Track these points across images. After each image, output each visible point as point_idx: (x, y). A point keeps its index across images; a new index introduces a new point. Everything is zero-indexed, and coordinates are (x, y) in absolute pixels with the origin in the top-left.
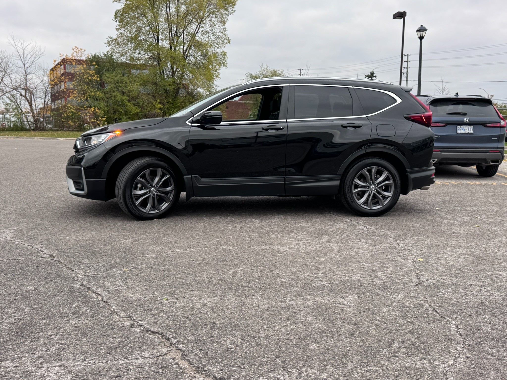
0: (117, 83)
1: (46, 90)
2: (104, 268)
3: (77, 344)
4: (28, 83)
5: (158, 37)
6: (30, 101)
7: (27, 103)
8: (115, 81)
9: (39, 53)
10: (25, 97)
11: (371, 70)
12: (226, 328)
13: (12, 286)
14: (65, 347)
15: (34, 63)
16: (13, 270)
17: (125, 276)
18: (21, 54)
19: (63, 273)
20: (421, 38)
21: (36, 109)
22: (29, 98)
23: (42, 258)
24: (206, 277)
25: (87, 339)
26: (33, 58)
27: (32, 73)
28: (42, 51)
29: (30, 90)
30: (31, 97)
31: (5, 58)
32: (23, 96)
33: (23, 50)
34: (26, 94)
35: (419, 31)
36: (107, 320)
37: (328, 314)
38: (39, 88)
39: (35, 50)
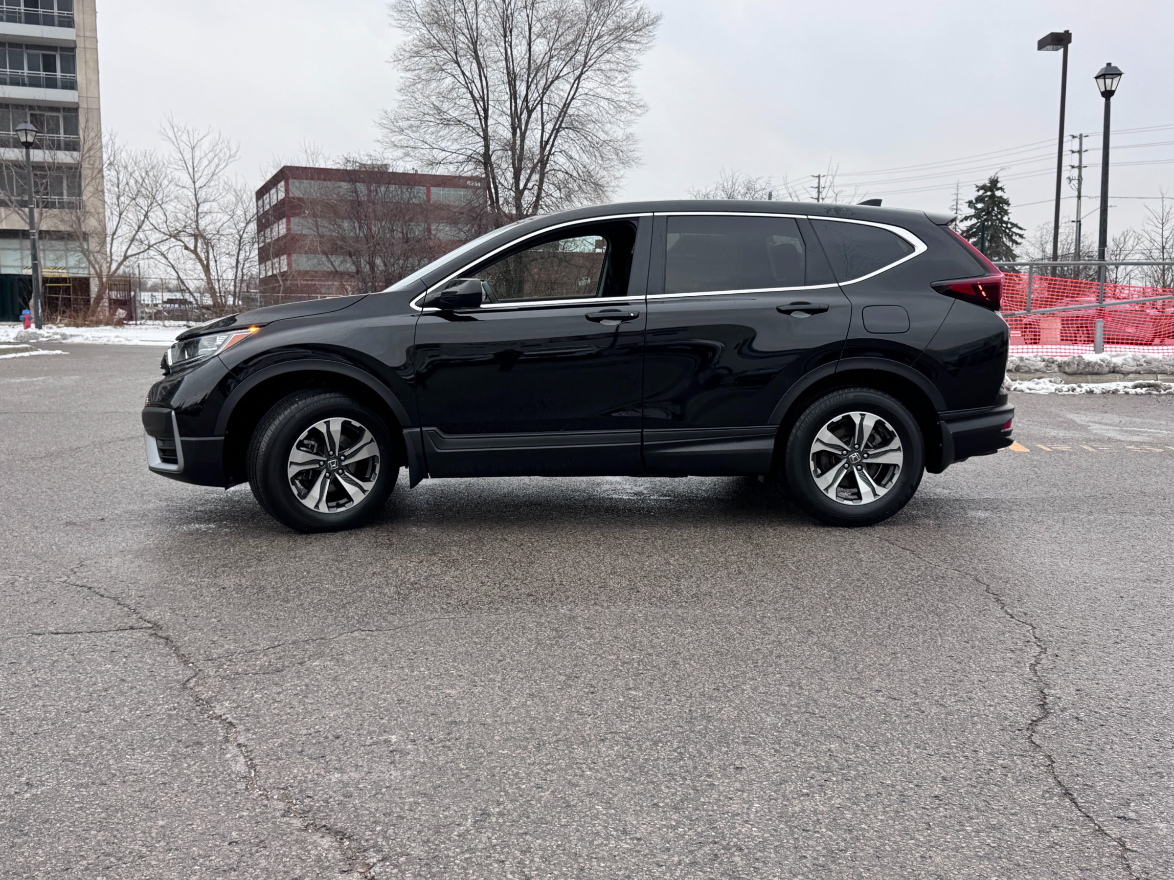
1: (241, 237)
2: (265, 658)
3: (141, 857)
4: (202, 223)
5: (486, 111)
6: (205, 262)
7: (199, 266)
9: (225, 154)
10: (195, 252)
11: (991, 174)
12: (512, 825)
13: (40, 698)
14: (111, 862)
15: (215, 177)
16: (57, 658)
17: (307, 680)
18: (188, 157)
19: (166, 670)
20: (1108, 94)
21: (219, 281)
22: (203, 256)
23: (130, 631)
24: (499, 688)
25: (168, 843)
26: (213, 166)
27: (212, 198)
28: (233, 151)
29: (204, 238)
30: (208, 252)
31: (153, 168)
32: (191, 251)
33: (193, 148)
34: (196, 247)
35: (1102, 76)
36: (229, 795)
37: (784, 796)
38: (225, 233)
39: (218, 148)
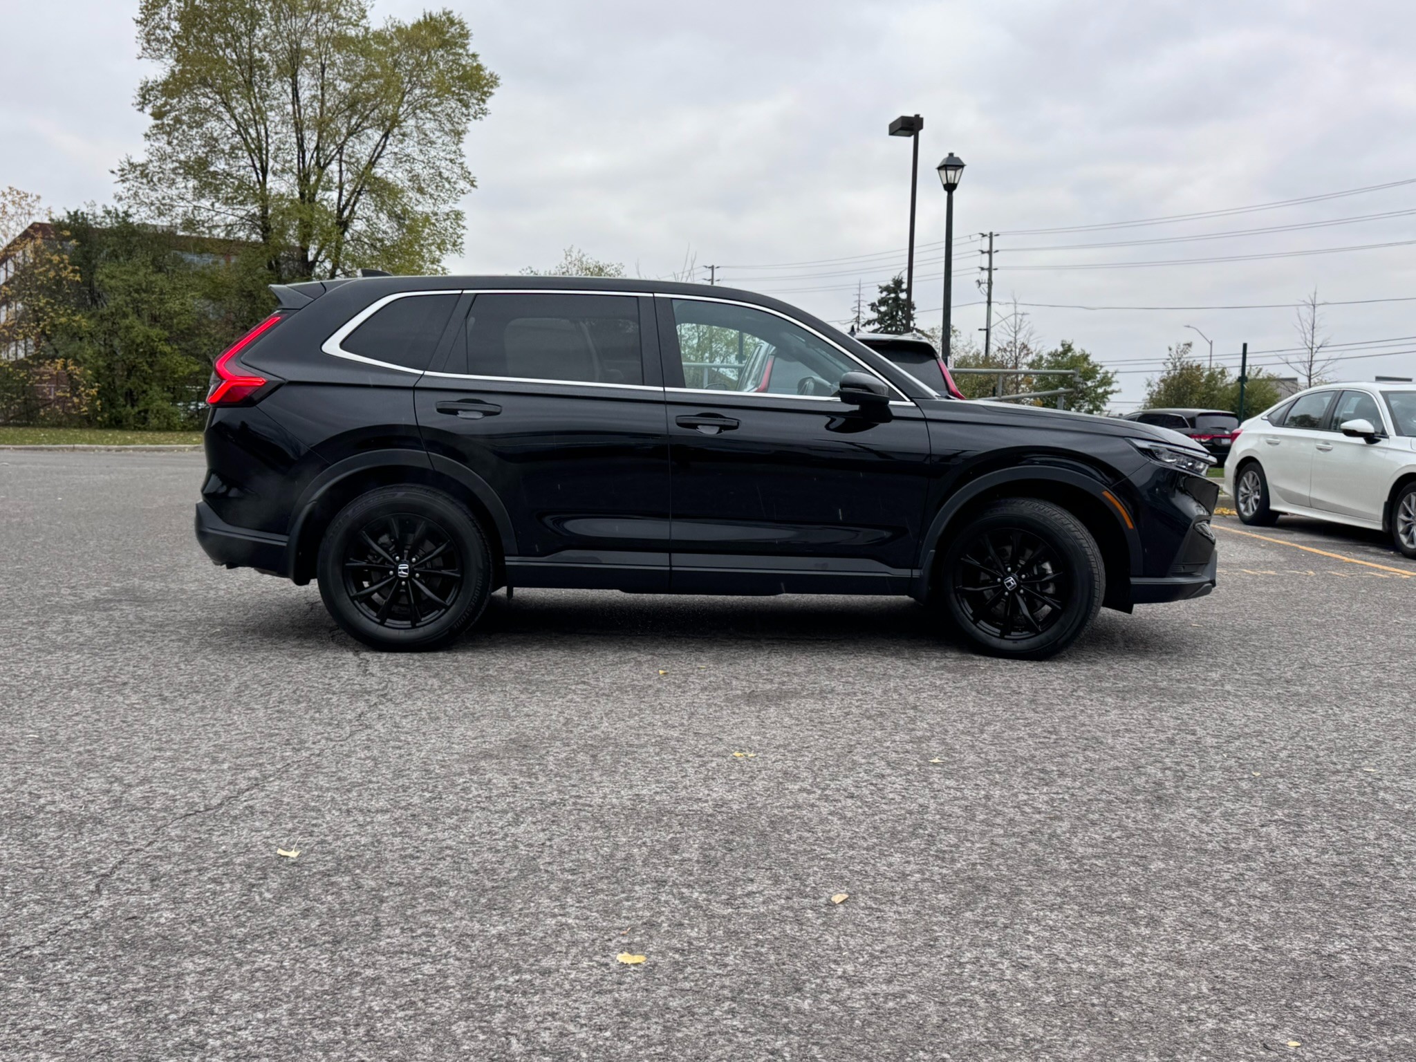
0: (137, 291)
5: (265, 165)
8: (130, 286)
11: (895, 274)
20: (950, 187)
35: (944, 167)
